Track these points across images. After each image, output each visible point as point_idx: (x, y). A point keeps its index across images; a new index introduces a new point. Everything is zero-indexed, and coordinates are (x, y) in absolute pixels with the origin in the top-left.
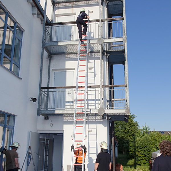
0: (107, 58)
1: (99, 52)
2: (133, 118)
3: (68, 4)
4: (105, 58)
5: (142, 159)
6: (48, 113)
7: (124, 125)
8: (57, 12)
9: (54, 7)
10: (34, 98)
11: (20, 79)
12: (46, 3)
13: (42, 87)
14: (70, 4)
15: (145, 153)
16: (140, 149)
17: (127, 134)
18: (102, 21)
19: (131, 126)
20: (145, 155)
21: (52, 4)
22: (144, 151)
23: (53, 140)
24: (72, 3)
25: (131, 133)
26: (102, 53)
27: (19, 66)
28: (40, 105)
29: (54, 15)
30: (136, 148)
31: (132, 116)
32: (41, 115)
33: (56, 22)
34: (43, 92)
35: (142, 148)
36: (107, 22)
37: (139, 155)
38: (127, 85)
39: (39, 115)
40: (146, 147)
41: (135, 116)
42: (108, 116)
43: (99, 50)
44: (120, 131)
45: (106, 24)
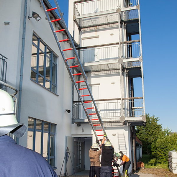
0: (127, 74)
1: (119, 69)
2: (157, 121)
3: (92, 28)
4: (125, 75)
5: (163, 158)
6: (80, 122)
7: (148, 128)
8: (83, 36)
9: (81, 31)
10: (68, 110)
11: (58, 96)
12: (74, 32)
13: (74, 101)
14: (94, 28)
15: (165, 153)
16: (160, 149)
17: (151, 136)
18: (121, 44)
19: (155, 129)
20: (165, 154)
21: (79, 29)
22: (164, 151)
23: (84, 143)
24: (95, 27)
25: (155, 135)
26: (122, 69)
27: (56, 85)
28: (73, 116)
29: (80, 39)
30: (157, 148)
31: (155, 119)
32: (75, 123)
33: (83, 46)
34: (75, 104)
35: (162, 148)
36: (126, 44)
37: (160, 155)
38: (143, 97)
39: (73, 123)
40: (166, 147)
41: (159, 119)
42: (129, 123)
43: (119, 67)
44: (144, 133)
45: (125, 46)
